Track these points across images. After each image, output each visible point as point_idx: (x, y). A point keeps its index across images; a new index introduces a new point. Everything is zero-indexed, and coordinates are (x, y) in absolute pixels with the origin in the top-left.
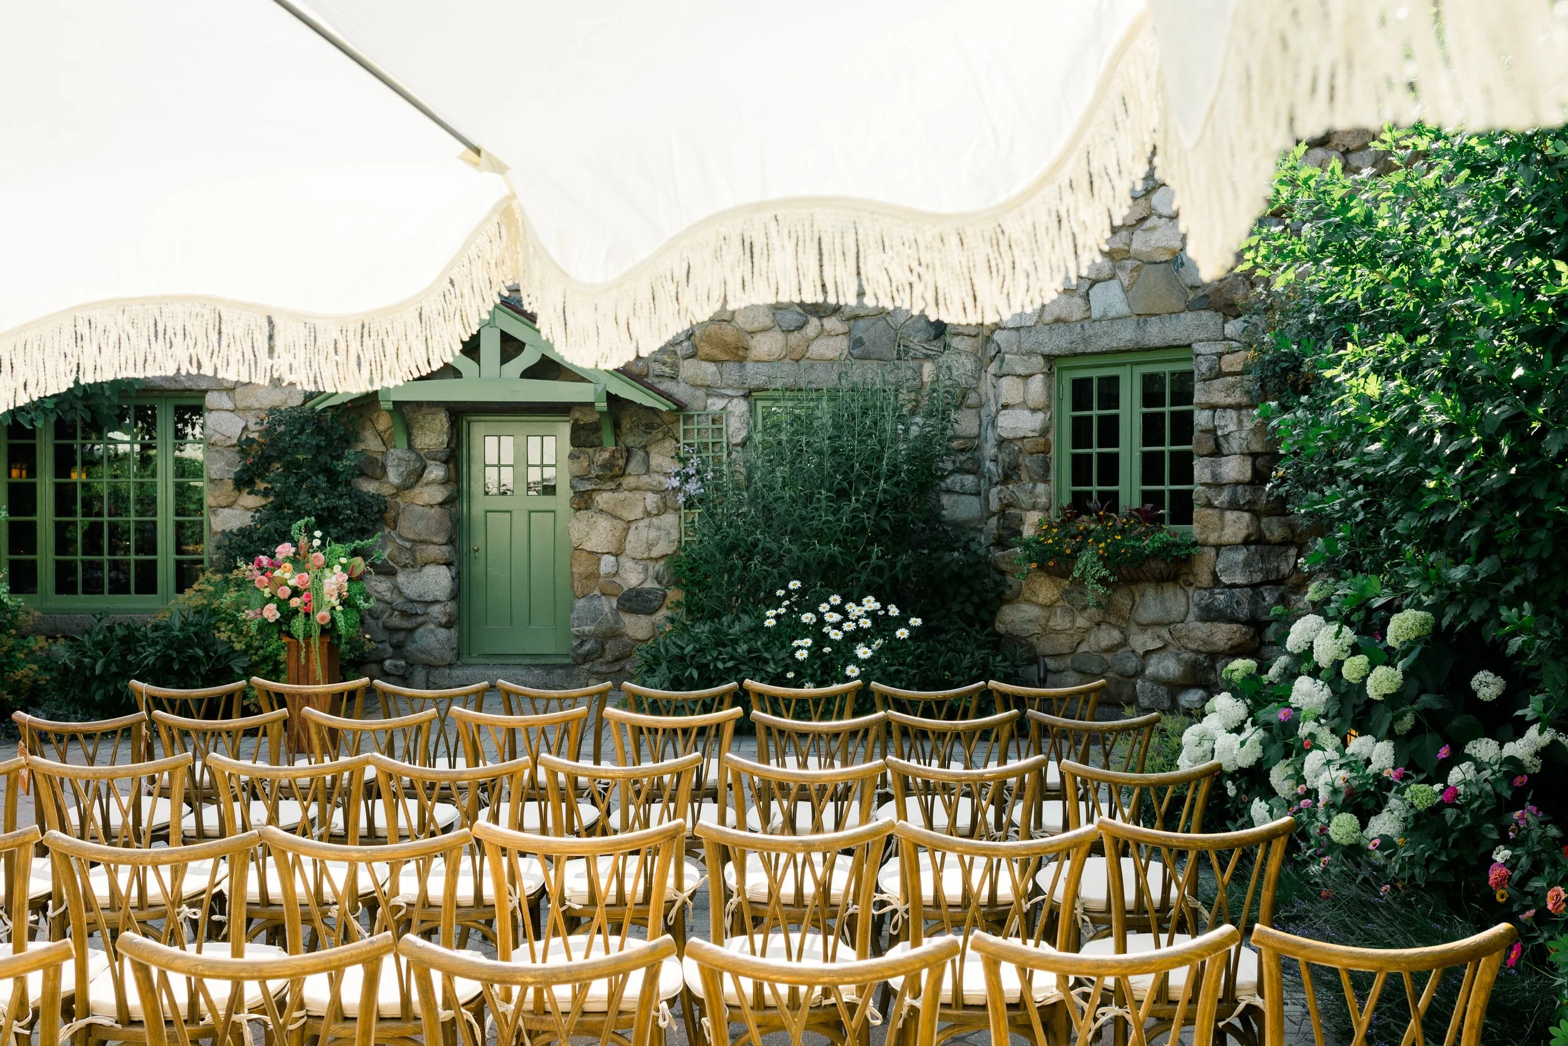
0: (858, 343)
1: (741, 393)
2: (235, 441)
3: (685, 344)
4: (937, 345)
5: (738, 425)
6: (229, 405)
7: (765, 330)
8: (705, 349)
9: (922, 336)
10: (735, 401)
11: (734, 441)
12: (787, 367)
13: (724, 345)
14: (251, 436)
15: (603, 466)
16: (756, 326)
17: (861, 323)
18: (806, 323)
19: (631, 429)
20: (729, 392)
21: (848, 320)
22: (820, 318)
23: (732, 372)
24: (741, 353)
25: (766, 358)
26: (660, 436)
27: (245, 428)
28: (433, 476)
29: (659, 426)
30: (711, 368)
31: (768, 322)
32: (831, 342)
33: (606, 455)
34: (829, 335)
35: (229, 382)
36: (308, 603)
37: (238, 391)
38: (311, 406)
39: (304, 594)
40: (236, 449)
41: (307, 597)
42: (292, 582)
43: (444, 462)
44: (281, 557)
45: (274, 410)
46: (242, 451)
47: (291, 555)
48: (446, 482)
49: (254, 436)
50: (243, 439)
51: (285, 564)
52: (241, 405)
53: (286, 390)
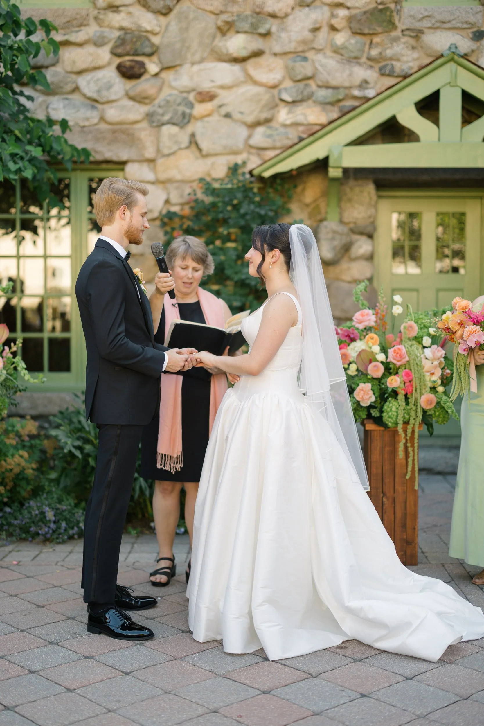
2: (157, 215)
6: (152, 177)
14: (173, 209)
27: (168, 202)
35: (150, 153)
36: (409, 382)
37: (160, 161)
38: (255, 172)
39: (401, 372)
40: (158, 223)
41: (408, 375)
42: (381, 357)
43: (370, 236)
44: (361, 327)
45: (201, 180)
46: (164, 224)
47: (373, 324)
48: (370, 258)
49: (175, 209)
50: (164, 212)
51: (371, 335)
52: (163, 176)
53: (209, 161)
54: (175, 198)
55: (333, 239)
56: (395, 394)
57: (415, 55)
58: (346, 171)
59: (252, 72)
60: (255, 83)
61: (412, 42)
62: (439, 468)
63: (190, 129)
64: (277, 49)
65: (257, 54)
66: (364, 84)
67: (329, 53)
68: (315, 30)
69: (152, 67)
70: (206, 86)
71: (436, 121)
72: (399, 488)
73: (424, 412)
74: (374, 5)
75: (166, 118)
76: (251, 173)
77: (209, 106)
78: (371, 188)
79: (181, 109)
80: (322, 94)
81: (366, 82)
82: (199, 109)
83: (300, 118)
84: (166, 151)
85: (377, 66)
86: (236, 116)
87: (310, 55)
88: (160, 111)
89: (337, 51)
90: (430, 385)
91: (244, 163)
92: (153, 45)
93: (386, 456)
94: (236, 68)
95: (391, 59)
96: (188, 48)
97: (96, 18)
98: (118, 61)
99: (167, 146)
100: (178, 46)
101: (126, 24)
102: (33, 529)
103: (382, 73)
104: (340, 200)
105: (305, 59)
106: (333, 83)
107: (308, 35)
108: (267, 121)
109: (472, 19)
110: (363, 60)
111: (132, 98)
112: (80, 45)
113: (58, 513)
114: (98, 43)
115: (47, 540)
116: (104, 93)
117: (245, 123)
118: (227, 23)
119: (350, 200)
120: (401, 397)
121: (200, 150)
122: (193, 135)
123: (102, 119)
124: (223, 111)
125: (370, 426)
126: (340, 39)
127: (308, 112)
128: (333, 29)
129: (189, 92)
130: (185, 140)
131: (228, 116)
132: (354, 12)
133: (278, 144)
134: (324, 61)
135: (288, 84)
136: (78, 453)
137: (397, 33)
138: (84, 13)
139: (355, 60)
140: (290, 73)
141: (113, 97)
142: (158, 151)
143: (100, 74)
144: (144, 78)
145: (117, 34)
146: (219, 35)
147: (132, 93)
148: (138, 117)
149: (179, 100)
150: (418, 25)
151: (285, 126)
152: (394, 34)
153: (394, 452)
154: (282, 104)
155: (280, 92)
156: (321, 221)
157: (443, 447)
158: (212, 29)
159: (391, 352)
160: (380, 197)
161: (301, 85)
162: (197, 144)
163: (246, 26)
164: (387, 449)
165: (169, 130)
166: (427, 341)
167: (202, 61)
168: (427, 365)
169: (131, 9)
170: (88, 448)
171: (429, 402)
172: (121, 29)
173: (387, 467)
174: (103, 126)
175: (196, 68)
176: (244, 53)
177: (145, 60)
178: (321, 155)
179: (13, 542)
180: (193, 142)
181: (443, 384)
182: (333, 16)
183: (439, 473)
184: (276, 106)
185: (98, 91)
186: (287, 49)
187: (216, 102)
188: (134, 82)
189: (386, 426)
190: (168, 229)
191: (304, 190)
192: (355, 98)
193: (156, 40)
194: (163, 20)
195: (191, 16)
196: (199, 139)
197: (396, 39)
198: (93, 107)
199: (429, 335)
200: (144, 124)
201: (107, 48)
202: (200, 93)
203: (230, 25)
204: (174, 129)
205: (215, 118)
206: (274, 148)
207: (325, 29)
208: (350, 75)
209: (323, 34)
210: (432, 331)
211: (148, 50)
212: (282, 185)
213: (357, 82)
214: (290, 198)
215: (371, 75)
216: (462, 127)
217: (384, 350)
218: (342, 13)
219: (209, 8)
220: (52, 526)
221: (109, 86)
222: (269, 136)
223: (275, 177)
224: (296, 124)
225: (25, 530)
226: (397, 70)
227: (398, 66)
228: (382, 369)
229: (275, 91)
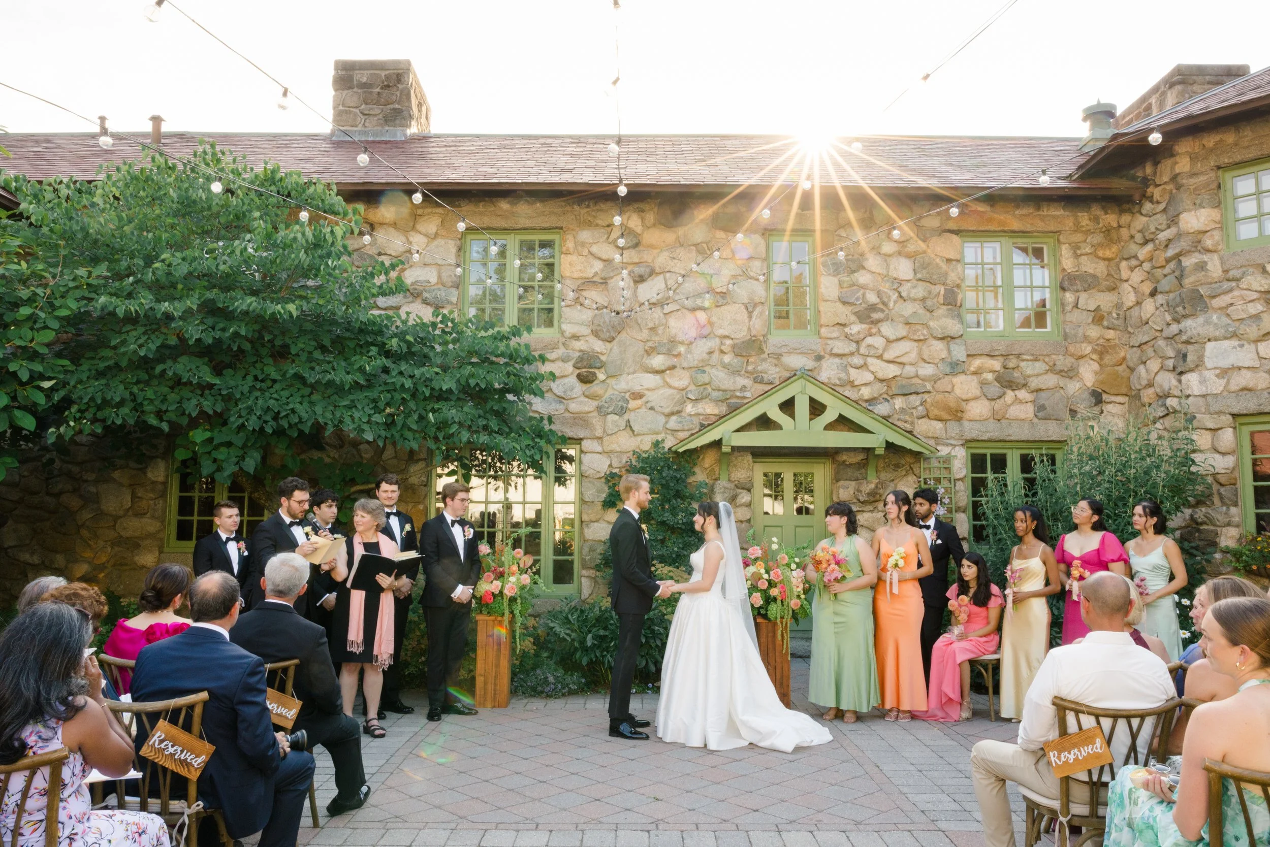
0: (1041, 408)
1: (961, 442)
2: (603, 475)
3: (920, 408)
4: (1097, 410)
5: (960, 465)
6: (599, 449)
7: (976, 398)
8: (935, 412)
9: (1087, 403)
10: (957, 448)
11: (958, 477)
12: (992, 425)
13: (949, 409)
14: (614, 471)
15: (869, 494)
16: (970, 395)
17: (1043, 394)
18: (1004, 393)
19: (884, 467)
20: (953, 442)
21: (1032, 392)
22: (1013, 390)
23: (953, 428)
24: (959, 415)
25: (978, 418)
26: (904, 473)
27: (610, 466)
28: (744, 501)
29: (903, 465)
30: (939, 425)
31: (978, 392)
32: (1023, 407)
33: (873, 486)
34: (1021, 402)
35: (599, 433)
36: (783, 592)
37: (606, 439)
38: (673, 449)
39: (779, 586)
40: (603, 480)
41: (783, 588)
42: (766, 576)
43: (749, 490)
44: (753, 557)
45: (634, 452)
46: (607, 481)
47: (760, 555)
48: (749, 505)
49: (616, 471)
50: (608, 473)
51: (759, 562)
52: (607, 449)
53: (639, 438)
54: (615, 464)
55: (724, 492)
56: (775, 599)
57: (777, 370)
58: (733, 448)
59: (668, 380)
60: (670, 387)
61: (775, 362)
62: (800, 654)
63: (626, 416)
64: (685, 365)
65: (673, 368)
66: (743, 388)
67: (720, 368)
68: (711, 353)
69: (601, 376)
70: (637, 388)
71: (792, 416)
72: (778, 660)
73: (793, 611)
74: (749, 337)
75: (610, 410)
76: (670, 449)
77: (639, 402)
78: (749, 457)
79: (620, 404)
80: (715, 394)
81: (745, 387)
82: (633, 404)
83: (701, 411)
84: (610, 432)
85: (752, 377)
86: (658, 409)
87: (707, 369)
88: (606, 405)
89: (725, 366)
90: (796, 594)
91: (663, 440)
92: (602, 361)
93: (770, 639)
94: (658, 377)
95: (761, 372)
96: (626, 364)
97: (564, 344)
98: (578, 371)
99: (610, 428)
100: (618, 362)
101: (584, 348)
102: (539, 688)
103: (755, 381)
104: (728, 466)
105: (704, 372)
106: (723, 387)
107: (706, 356)
108: (679, 412)
109: (814, 348)
110: (743, 372)
111: (587, 397)
112: (553, 361)
113: (556, 678)
114: (565, 360)
115: (549, 696)
116: (569, 393)
117: (663, 414)
118: (651, 348)
119: (735, 466)
120: (779, 601)
121: (633, 431)
122: (629, 421)
123: (567, 410)
124: (649, 405)
125: (759, 620)
126: (727, 359)
127: (706, 406)
128: (722, 352)
129: (625, 393)
130: (623, 424)
131: (652, 408)
132: (736, 341)
133: (686, 428)
134: (716, 373)
135: (692, 387)
136: (568, 638)
137: (766, 355)
138: (556, 341)
139: (736, 373)
140: (694, 381)
141: (575, 396)
142: (604, 431)
143: (566, 380)
144: (595, 382)
145: (578, 354)
146: (646, 356)
147: (587, 393)
148: (592, 409)
149: (619, 398)
150: (779, 351)
151: (690, 415)
152: (763, 356)
153: (775, 636)
154: (688, 401)
155: (687, 393)
156: (716, 480)
157: (802, 638)
158: (642, 352)
159: (772, 573)
160: (754, 462)
161: (701, 388)
162: (631, 427)
163: (664, 350)
164: (770, 634)
165: (612, 418)
166: (793, 566)
167: (634, 372)
168: (794, 581)
169: (587, 338)
170: (574, 635)
171: (796, 604)
172: (581, 351)
173: (770, 646)
174: (567, 415)
175: (630, 377)
176: (663, 368)
177: (596, 371)
178: (717, 438)
179: (526, 697)
180: (629, 425)
181: (804, 593)
182: (722, 344)
183: (800, 657)
184: (685, 402)
185: (565, 392)
186: (691, 365)
187: (644, 399)
188: (588, 385)
189: (769, 620)
190: (610, 484)
191: (703, 458)
192: (738, 397)
193: (603, 358)
194: (608, 344)
195: (628, 343)
196: (632, 424)
197: (764, 360)
198: (561, 402)
199: (795, 562)
200: (595, 414)
201: (571, 363)
202: (633, 393)
203: (653, 349)
204: (616, 417)
205: (643, 410)
206: (683, 430)
207: (717, 352)
208: (734, 382)
209: (716, 356)
210: (797, 560)
211: (598, 365)
212: (690, 457)
213: (739, 387)
214: (695, 464)
215: (748, 382)
216: (811, 419)
217: (767, 572)
218: (728, 342)
219: (639, 338)
220: (553, 686)
221: (572, 389)
222: (680, 422)
223: (685, 452)
224: (698, 414)
225: (534, 689)
226: (766, 380)
227: (765, 376)
228: (767, 583)
229: (684, 392)
